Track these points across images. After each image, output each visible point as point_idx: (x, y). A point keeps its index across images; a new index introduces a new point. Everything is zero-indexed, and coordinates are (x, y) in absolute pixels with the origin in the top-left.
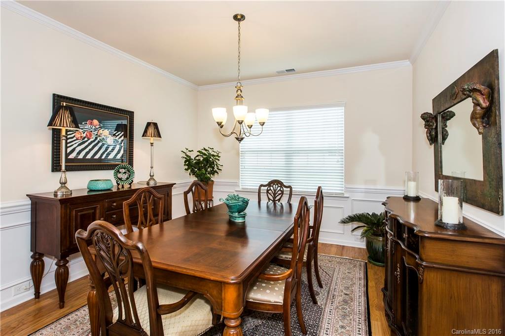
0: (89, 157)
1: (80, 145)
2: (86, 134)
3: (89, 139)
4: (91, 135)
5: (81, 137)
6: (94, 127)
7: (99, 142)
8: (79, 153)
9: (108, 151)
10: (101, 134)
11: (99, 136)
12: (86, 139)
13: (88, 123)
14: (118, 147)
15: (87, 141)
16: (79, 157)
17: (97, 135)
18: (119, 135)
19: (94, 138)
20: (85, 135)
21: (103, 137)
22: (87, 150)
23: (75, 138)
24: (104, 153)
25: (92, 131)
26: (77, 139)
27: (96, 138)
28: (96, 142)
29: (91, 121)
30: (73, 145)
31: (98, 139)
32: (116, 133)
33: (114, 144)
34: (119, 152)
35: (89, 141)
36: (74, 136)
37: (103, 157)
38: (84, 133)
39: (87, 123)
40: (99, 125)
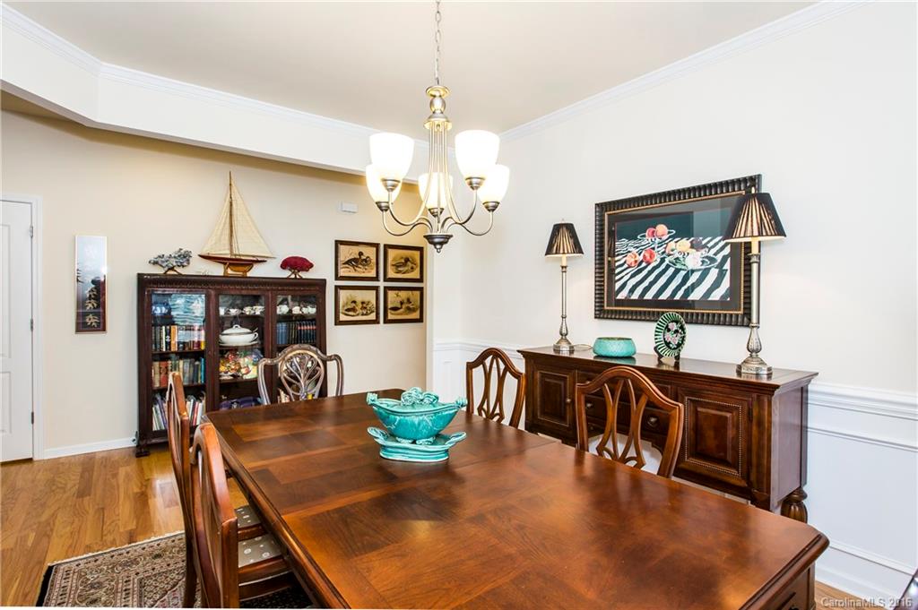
0: (649, 296)
1: (632, 276)
2: (644, 256)
3: (649, 264)
4: (652, 256)
5: (636, 261)
6: (658, 240)
7: (668, 267)
8: (632, 291)
9: (689, 284)
10: (672, 250)
11: (669, 255)
12: (644, 264)
13: (647, 234)
14: (714, 273)
15: (645, 267)
16: (632, 298)
17: (663, 253)
18: (716, 244)
19: (659, 260)
20: (641, 258)
21: (677, 255)
22: (646, 283)
23: (626, 266)
24: (678, 288)
25: (653, 249)
26: (629, 267)
27: (663, 260)
28: (663, 266)
29: (653, 229)
30: (622, 278)
31: (667, 261)
32: (709, 242)
33: (703, 267)
34: (716, 284)
35: (649, 268)
36: (625, 262)
37: (678, 297)
38: (640, 254)
39: (644, 236)
40: (669, 233)
